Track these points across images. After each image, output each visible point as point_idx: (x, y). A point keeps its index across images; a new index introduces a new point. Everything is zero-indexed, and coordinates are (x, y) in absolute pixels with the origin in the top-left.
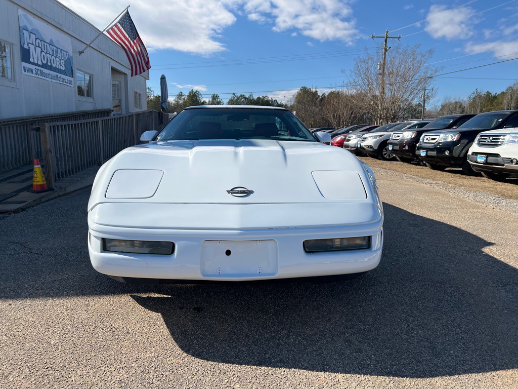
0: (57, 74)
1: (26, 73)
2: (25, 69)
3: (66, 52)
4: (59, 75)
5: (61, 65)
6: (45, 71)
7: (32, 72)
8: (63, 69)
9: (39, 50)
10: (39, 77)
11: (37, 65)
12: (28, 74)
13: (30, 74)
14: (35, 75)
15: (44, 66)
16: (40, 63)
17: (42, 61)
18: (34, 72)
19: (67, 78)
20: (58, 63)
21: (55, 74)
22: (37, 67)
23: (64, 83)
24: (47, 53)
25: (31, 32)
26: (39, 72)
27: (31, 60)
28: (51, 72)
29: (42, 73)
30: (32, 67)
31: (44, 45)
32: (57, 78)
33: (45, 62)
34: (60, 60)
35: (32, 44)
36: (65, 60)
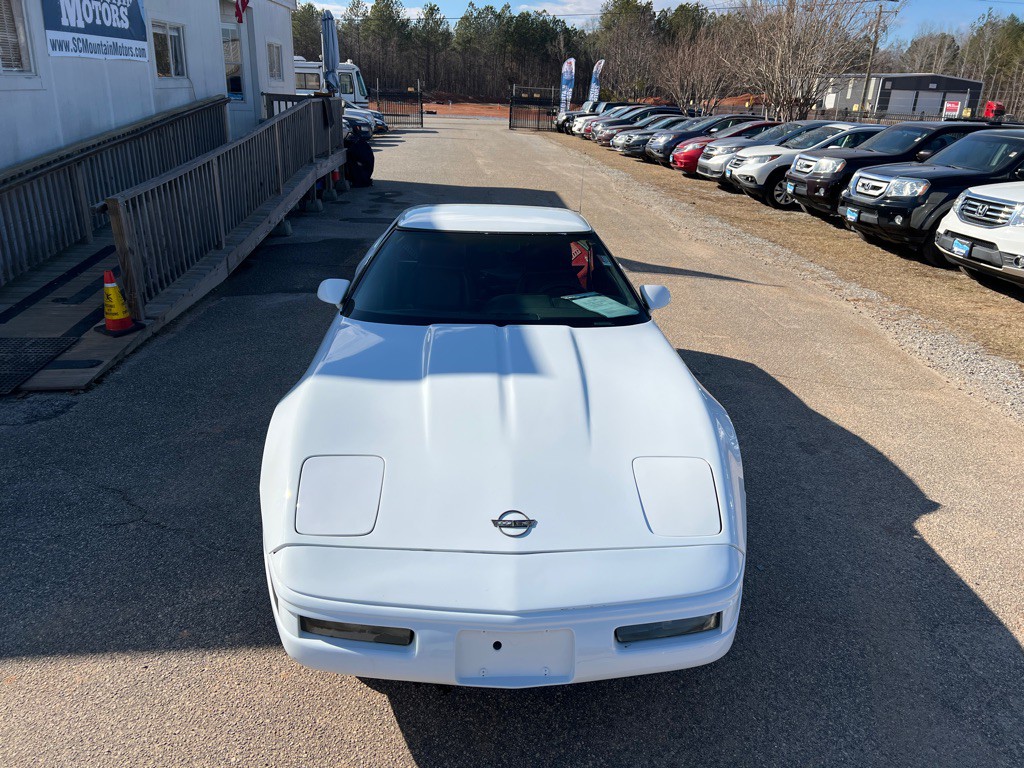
0: (115, 40)
1: (57, 53)
2: (54, 45)
4: (120, 41)
5: (120, 18)
6: (94, 39)
7: (67, 48)
8: (126, 25)
10: (83, 55)
11: (76, 30)
12: (61, 54)
13: (64, 53)
14: (73, 54)
15: (91, 29)
16: (81, 25)
17: (84, 20)
18: (72, 46)
19: (135, 44)
20: (116, 16)
21: (110, 41)
22: (77, 35)
23: (130, 57)
26: (81, 45)
27: (65, 22)
28: (104, 40)
29: (87, 47)
30: (67, 36)
32: (115, 49)
33: (89, 20)
34: (119, 8)
36: (128, 5)
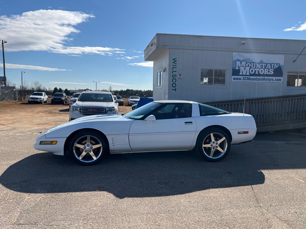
0: (264, 77)
1: (236, 80)
2: (234, 79)
3: (277, 64)
4: (267, 77)
5: (269, 72)
6: (251, 77)
7: (240, 79)
8: (272, 73)
9: (248, 68)
10: (246, 81)
11: (246, 75)
12: (237, 81)
13: (239, 80)
14: (243, 81)
15: (251, 75)
16: (248, 74)
17: (250, 73)
18: (242, 79)
19: (274, 78)
20: (267, 72)
21: (261, 77)
22: (245, 77)
23: (272, 81)
24: (255, 68)
25: (242, 61)
26: (246, 79)
27: (241, 74)
28: (258, 77)
29: (249, 79)
30: (242, 77)
31: (254, 64)
32: (264, 79)
33: (252, 73)
35: (243, 66)
36: (275, 68)
